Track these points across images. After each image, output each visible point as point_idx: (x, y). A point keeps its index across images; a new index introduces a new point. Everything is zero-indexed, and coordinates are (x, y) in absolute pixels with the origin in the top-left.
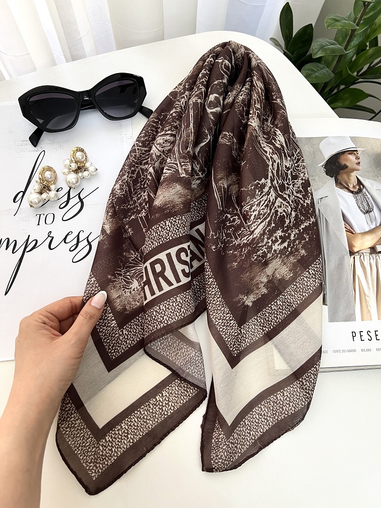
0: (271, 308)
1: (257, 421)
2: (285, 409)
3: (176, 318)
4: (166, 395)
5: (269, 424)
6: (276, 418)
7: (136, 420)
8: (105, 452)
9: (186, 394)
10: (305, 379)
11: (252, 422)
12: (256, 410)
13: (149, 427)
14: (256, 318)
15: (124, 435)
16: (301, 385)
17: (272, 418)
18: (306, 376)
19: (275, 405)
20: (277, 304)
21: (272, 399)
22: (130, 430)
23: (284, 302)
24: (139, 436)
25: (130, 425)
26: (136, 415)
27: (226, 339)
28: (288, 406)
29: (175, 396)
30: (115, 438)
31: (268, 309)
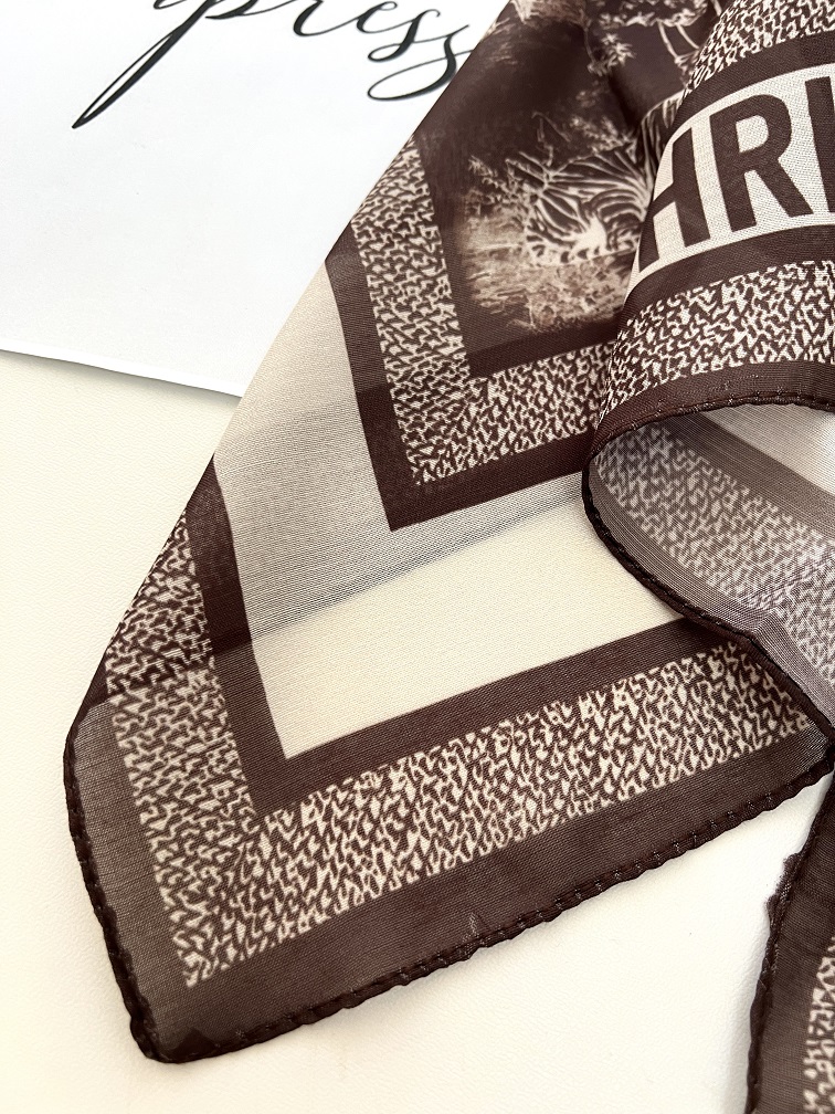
7: (463, 774)
8: (277, 871)
13: (515, 825)
15: (390, 828)
22: (423, 813)
24: (458, 852)
25: (429, 789)
26: (467, 751)
30: (342, 824)
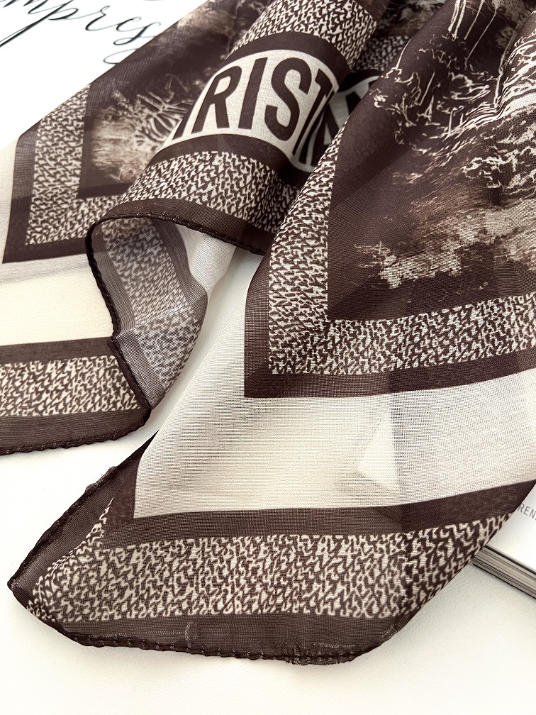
0: (446, 320)
1: (225, 572)
2: (315, 590)
3: (184, 194)
4: (69, 373)
5: (250, 603)
6: (280, 600)
9: (111, 397)
10: (423, 541)
11: (210, 565)
12: (243, 544)
14: (389, 323)
16: (401, 553)
17: (270, 594)
18: (430, 534)
19: (299, 564)
20: (468, 317)
21: (300, 544)
23: (490, 322)
27: (275, 317)
28: (328, 587)
29: (85, 386)
31: (434, 318)
